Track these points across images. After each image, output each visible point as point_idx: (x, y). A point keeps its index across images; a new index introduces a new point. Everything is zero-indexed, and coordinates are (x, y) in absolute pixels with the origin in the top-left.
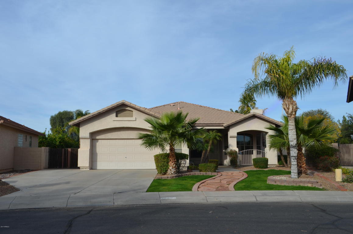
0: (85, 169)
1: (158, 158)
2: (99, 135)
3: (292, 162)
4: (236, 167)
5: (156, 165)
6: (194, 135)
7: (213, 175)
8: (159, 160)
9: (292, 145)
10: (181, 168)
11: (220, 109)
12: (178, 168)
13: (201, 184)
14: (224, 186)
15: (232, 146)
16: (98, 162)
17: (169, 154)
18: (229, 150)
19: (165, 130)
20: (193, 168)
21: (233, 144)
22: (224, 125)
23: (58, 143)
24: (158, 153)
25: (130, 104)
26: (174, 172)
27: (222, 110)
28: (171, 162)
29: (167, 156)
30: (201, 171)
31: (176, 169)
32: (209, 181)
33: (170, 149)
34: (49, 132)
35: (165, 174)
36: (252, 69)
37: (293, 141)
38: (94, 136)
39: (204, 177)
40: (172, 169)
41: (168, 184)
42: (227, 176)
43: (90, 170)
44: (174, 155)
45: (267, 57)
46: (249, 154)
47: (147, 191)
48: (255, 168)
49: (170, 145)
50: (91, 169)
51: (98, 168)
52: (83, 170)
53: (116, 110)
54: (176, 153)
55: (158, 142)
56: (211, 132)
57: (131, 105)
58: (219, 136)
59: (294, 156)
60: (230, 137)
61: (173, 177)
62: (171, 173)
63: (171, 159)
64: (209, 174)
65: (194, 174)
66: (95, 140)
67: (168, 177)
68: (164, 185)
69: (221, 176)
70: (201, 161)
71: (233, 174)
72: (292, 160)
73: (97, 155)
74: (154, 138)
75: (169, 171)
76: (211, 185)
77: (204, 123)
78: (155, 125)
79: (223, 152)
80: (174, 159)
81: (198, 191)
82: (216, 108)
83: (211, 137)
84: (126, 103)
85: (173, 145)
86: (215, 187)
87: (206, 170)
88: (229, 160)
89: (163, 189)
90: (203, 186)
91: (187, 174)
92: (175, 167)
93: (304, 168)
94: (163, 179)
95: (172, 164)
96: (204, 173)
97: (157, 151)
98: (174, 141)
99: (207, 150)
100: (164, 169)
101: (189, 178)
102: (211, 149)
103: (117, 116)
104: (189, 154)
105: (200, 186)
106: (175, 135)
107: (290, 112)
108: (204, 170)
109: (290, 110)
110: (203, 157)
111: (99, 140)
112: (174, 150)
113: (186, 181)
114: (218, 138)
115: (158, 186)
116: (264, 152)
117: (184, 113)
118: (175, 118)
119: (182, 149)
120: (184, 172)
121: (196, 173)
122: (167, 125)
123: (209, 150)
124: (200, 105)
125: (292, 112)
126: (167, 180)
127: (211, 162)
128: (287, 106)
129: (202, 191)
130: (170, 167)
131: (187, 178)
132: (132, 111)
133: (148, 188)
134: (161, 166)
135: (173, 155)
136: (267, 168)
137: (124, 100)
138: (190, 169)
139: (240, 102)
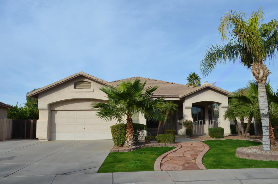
0: (43, 140)
1: (114, 129)
2: (58, 107)
3: (264, 132)
4: (192, 137)
5: (113, 137)
6: (153, 104)
7: (172, 146)
8: (115, 131)
9: (263, 114)
10: (139, 139)
11: (173, 83)
12: (136, 139)
13: (163, 159)
14: (191, 161)
15: (187, 117)
16: (56, 133)
17: (126, 124)
18: (185, 121)
19: (122, 99)
20: (150, 138)
21: (188, 115)
22: (180, 96)
23: (28, 115)
24: (115, 124)
25: (87, 76)
26: (132, 144)
27: (176, 83)
28: (128, 134)
29: (124, 127)
30: (159, 142)
31: (134, 141)
32: (171, 154)
33: (127, 120)
34: (20, 105)
35: (122, 146)
36: (219, 29)
37: (264, 109)
38: (52, 107)
39: (164, 150)
40: (130, 141)
41: (124, 159)
42: (187, 147)
43: (48, 141)
44: (132, 126)
45: (235, 15)
46: (202, 124)
47: (98, 172)
48: (211, 138)
49: (127, 115)
50: (50, 140)
51: (57, 139)
52: (41, 140)
53: (74, 82)
54: (133, 124)
55: (114, 112)
56: (167, 103)
57: (89, 76)
58: (176, 107)
59: (266, 126)
60: (185, 108)
61: (131, 149)
62: (128, 146)
63: (128, 130)
64: (169, 145)
65: (153, 146)
66: (53, 111)
67: (125, 150)
68: (120, 161)
69: (181, 147)
70: (158, 131)
71: (193, 145)
72: (264, 130)
73: (56, 126)
74: (110, 107)
75: (126, 144)
76: (174, 160)
77: (160, 94)
78: (110, 94)
79: (178, 122)
80: (132, 131)
81: (162, 170)
82: (170, 82)
83: (168, 107)
84: (84, 74)
85: (131, 115)
86: (180, 164)
87: (164, 142)
88: (185, 130)
89: (119, 167)
90: (166, 161)
91: (145, 145)
92: (132, 139)
93: (273, 139)
94: (120, 152)
95: (130, 135)
96: (163, 144)
97: (114, 121)
98: (131, 111)
99: (163, 121)
100: (121, 141)
101: (147, 150)
102: (167, 120)
103: (75, 88)
104: (146, 125)
105: (162, 162)
106: (133, 104)
107: (261, 77)
108: (163, 141)
109: (260, 74)
110: (160, 127)
111: (58, 112)
112: (132, 121)
113: (145, 155)
114: (175, 109)
115: (113, 163)
116: (217, 122)
117: (142, 82)
118: (133, 86)
119: (139, 120)
120: (142, 143)
121: (155, 144)
122: (124, 93)
123: (165, 120)
124: (155, 79)
125: (263, 77)
126: (124, 153)
127: (168, 132)
128: (257, 70)
129: (167, 171)
130: (127, 139)
131: (145, 150)
132: (90, 83)
133: (100, 166)
134: (118, 138)
135: (130, 126)
136: (223, 137)
137: (82, 72)
138: (148, 139)
139: (187, 80)
